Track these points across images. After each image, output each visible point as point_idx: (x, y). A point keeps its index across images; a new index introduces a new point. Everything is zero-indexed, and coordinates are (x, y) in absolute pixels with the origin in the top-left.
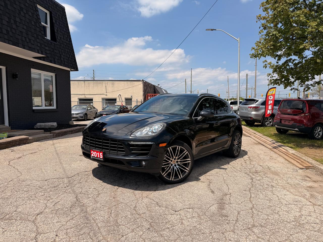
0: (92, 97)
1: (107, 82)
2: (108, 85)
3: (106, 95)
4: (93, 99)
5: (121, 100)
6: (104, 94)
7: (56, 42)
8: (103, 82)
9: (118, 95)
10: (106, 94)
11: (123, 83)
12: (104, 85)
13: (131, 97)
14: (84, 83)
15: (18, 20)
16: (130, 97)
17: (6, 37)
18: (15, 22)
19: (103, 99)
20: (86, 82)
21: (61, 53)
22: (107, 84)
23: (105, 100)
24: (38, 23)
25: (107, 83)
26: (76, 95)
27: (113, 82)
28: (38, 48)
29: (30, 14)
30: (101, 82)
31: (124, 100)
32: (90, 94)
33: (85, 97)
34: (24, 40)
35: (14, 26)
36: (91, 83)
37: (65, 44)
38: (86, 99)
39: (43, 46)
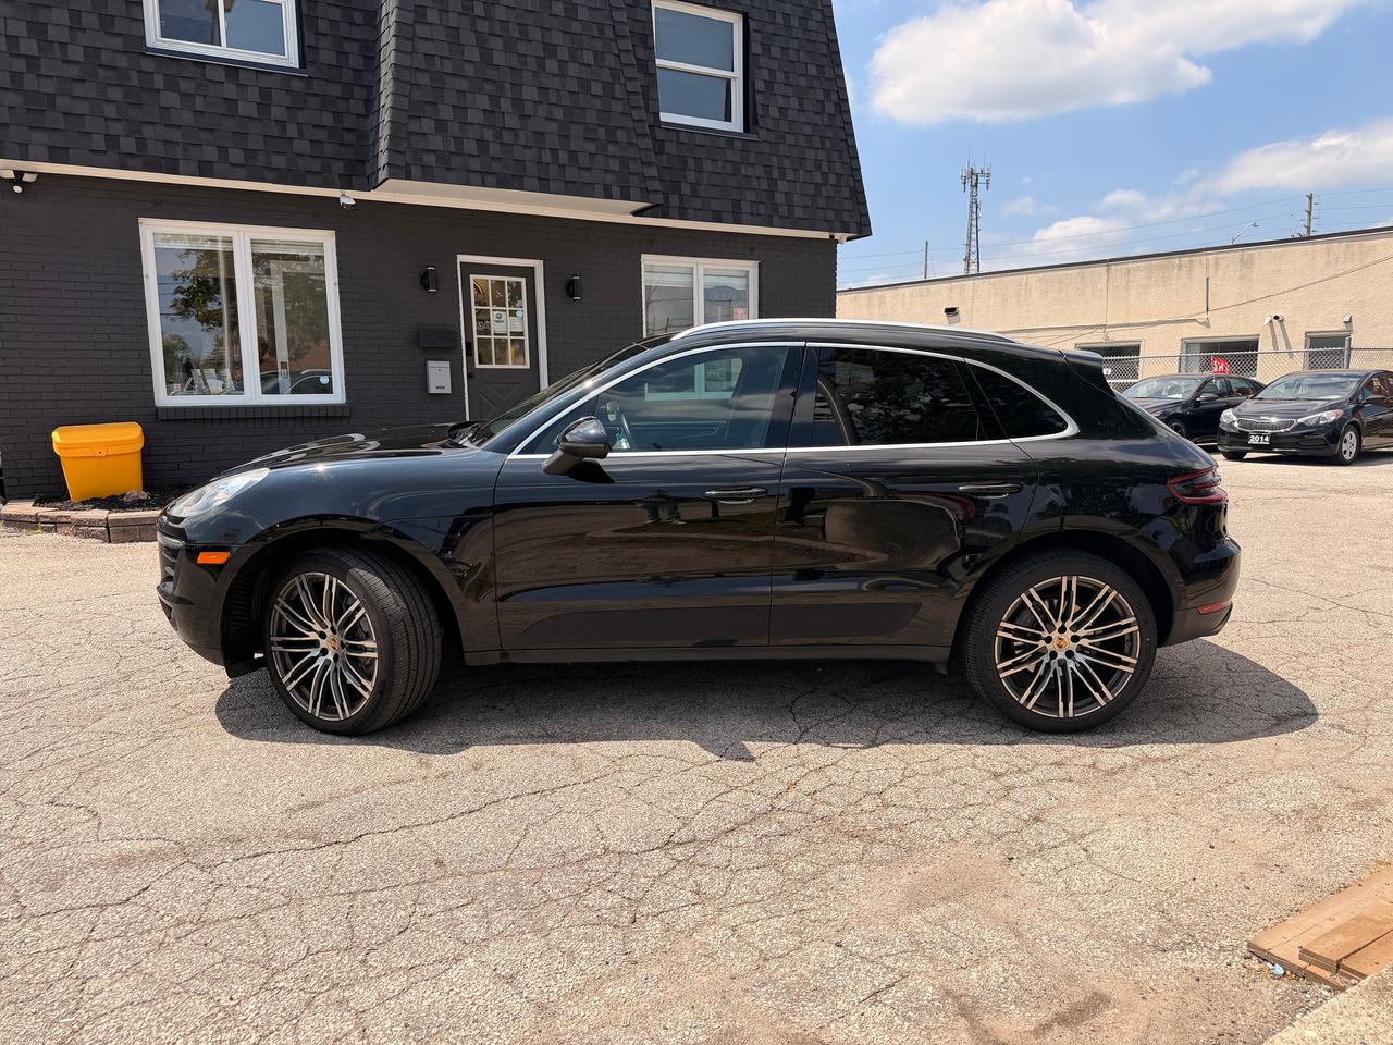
0: (1136, 338)
1: (1217, 259)
2: (1221, 272)
3: (1207, 324)
4: (1139, 347)
5: (1282, 346)
6: (1194, 320)
7: (757, 134)
8: (1196, 258)
9: (1267, 321)
10: (1205, 316)
11: (1306, 254)
12: (1199, 274)
13: (1343, 327)
14: (1108, 271)
15: (530, 93)
16: (1335, 326)
17: (475, 164)
18: (518, 103)
19: (1188, 344)
20: (1116, 270)
21: (776, 175)
22: (1216, 269)
23: (1199, 347)
24: (623, 81)
25: (1216, 264)
26: (1067, 332)
27: (1247, 253)
28: (609, 179)
29: (588, 57)
30: (1186, 260)
31: (1299, 343)
32: (1129, 325)
33: (1107, 338)
34: (549, 160)
35: (512, 121)
36: (1138, 269)
37: (807, 130)
38: (1111, 348)
39: (632, 167)
